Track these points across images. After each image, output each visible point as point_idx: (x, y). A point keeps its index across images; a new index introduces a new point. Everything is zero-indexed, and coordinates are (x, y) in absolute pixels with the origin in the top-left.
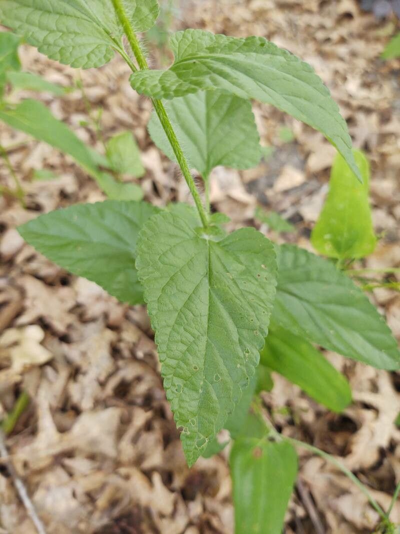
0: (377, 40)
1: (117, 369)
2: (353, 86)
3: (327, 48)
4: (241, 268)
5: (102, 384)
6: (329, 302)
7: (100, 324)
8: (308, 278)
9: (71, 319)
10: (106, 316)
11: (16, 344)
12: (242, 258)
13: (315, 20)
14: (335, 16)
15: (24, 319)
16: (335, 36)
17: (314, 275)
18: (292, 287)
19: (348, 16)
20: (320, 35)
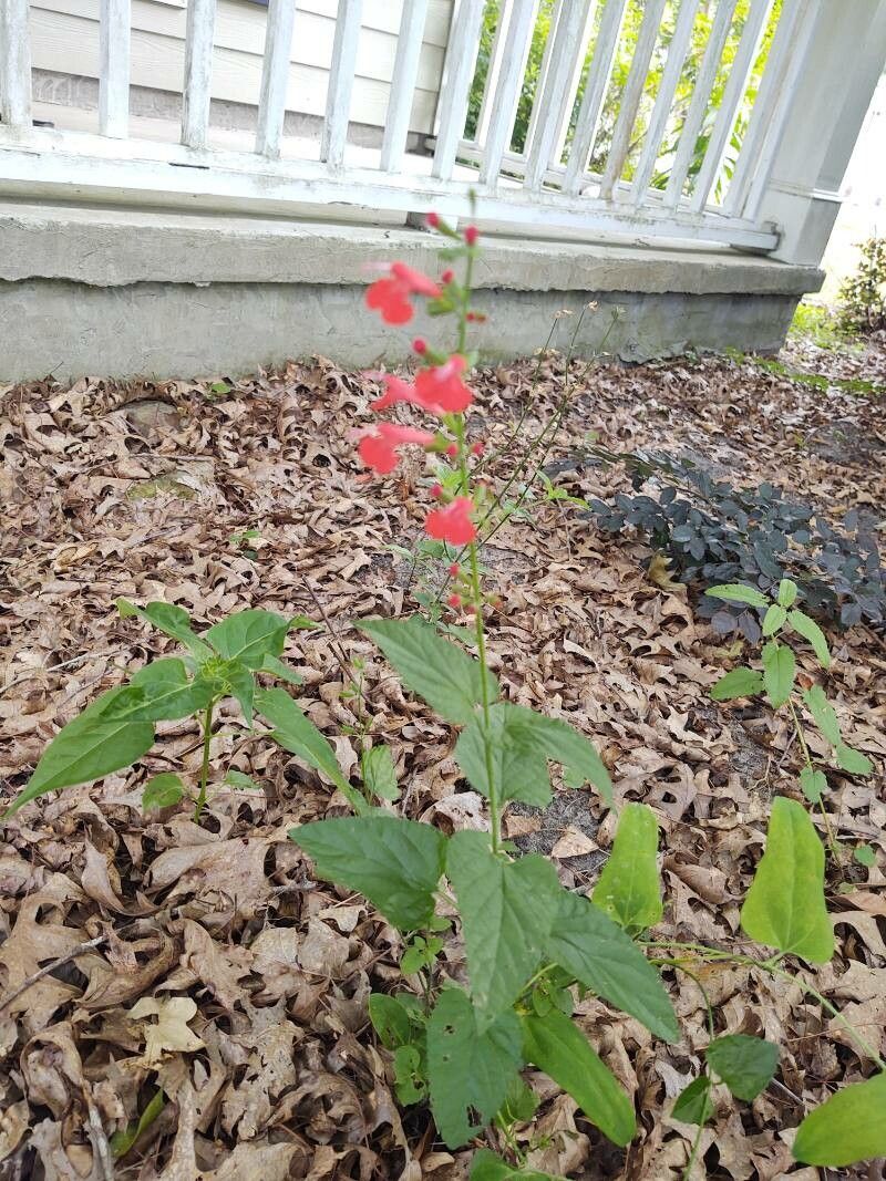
0: (718, 662)
1: (299, 1083)
2: (676, 723)
3: (639, 661)
4: (528, 887)
5: (276, 1101)
6: (604, 956)
7: (279, 1011)
8: (586, 930)
9: (241, 994)
10: (291, 1000)
11: (151, 1019)
12: (530, 879)
13: (629, 620)
14: (659, 619)
15: (170, 984)
16: (655, 647)
17: (593, 926)
18: (569, 936)
19: (679, 620)
20: (635, 643)
